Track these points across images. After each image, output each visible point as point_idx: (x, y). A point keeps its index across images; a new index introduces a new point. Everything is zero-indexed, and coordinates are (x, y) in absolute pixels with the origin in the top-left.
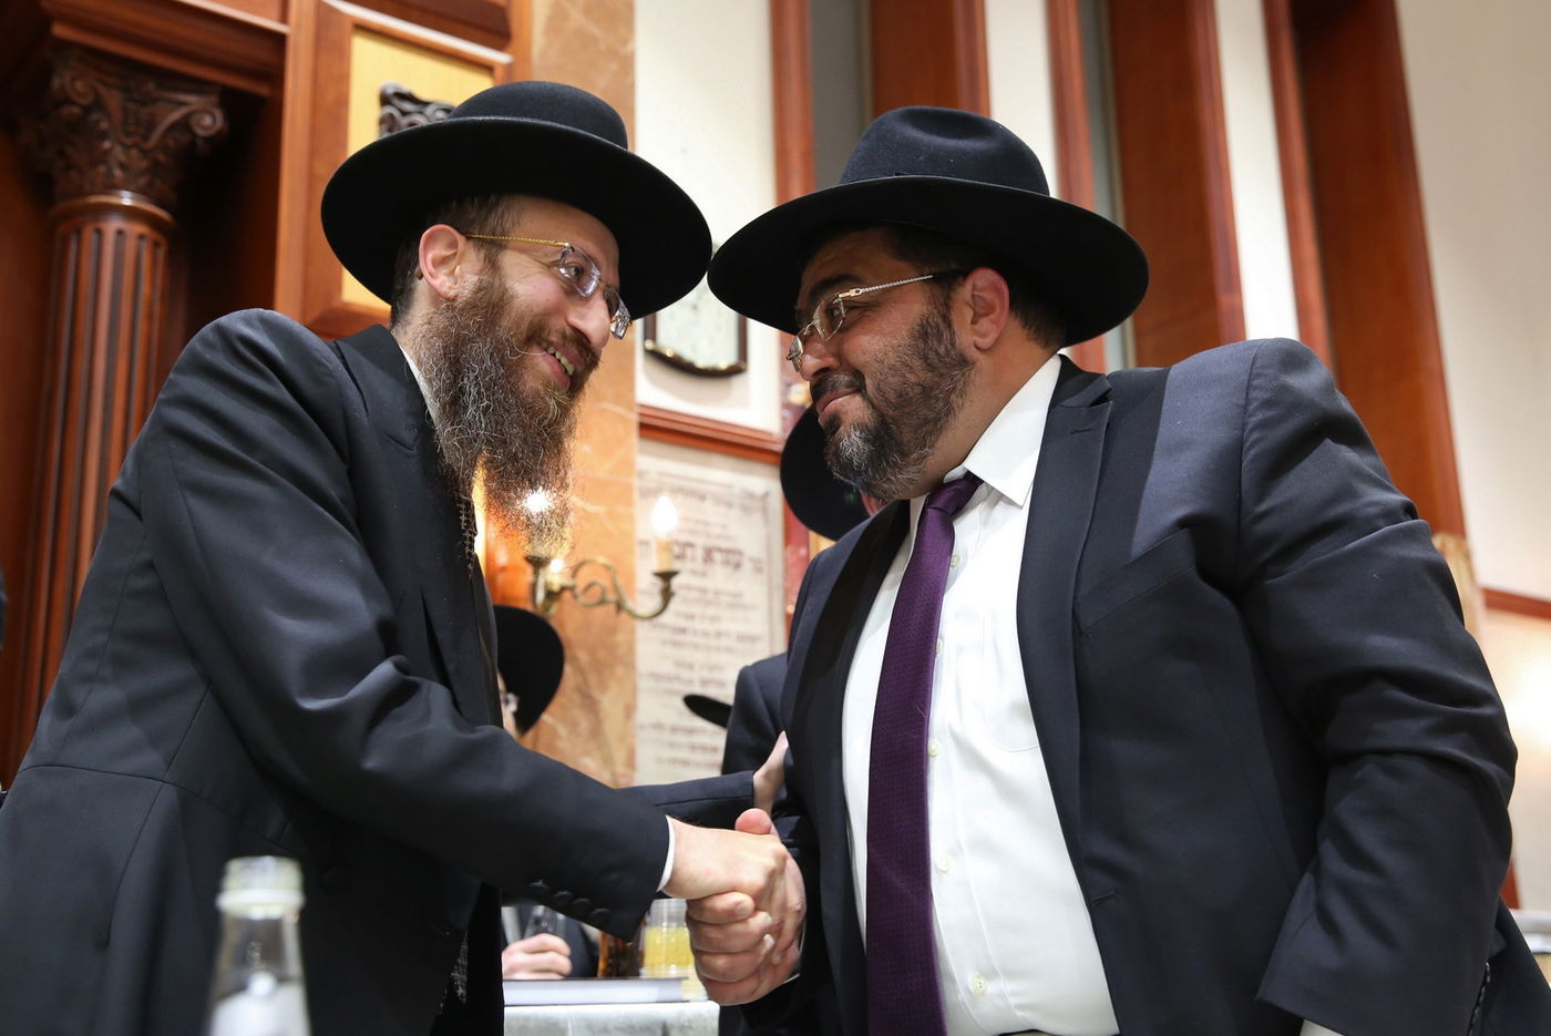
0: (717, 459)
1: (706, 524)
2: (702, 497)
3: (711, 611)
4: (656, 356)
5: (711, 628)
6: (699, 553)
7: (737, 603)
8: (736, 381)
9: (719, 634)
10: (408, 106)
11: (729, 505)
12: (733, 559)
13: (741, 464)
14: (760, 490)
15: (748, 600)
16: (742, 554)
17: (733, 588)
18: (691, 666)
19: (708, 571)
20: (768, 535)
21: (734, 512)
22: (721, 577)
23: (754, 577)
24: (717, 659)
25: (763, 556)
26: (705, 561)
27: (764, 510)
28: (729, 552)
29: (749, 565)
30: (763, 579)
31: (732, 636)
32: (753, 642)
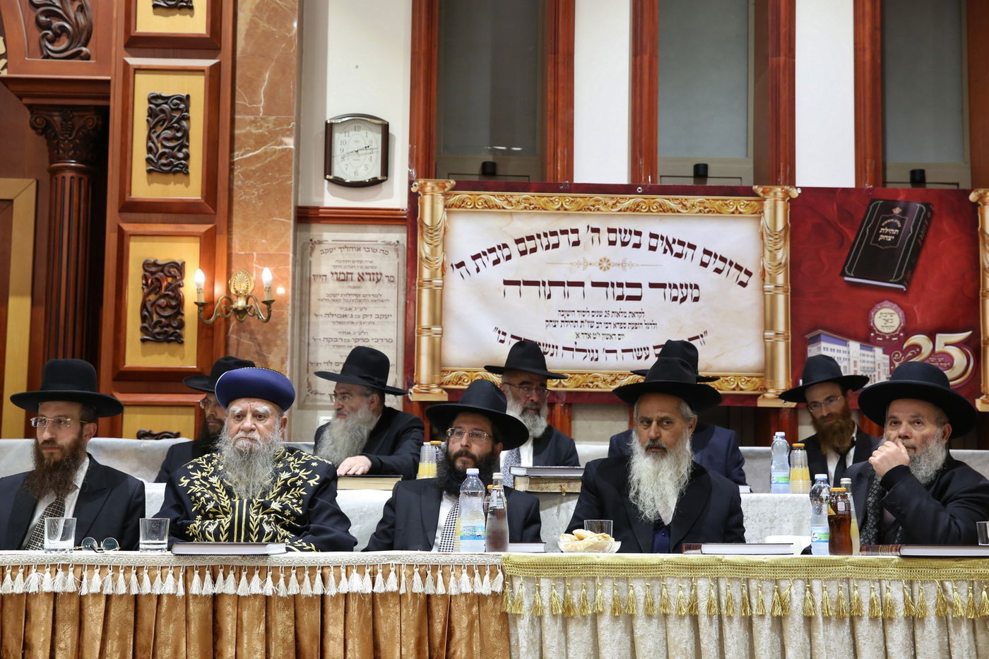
0: (371, 228)
1: (361, 262)
2: (359, 249)
3: (363, 305)
4: (329, 180)
5: (361, 313)
6: (355, 277)
7: (378, 299)
8: (383, 183)
9: (366, 316)
10: (160, 101)
11: (374, 251)
12: (377, 277)
13: (385, 228)
14: (394, 241)
15: (384, 298)
16: (381, 274)
17: (376, 292)
18: (349, 333)
19: (362, 285)
20: (398, 263)
21: (377, 253)
22: (369, 287)
23: (389, 285)
24: (365, 327)
25: (395, 274)
26: (359, 280)
27: (397, 250)
28: (373, 274)
29: (386, 279)
30: (394, 285)
31: (374, 316)
32: (386, 317)
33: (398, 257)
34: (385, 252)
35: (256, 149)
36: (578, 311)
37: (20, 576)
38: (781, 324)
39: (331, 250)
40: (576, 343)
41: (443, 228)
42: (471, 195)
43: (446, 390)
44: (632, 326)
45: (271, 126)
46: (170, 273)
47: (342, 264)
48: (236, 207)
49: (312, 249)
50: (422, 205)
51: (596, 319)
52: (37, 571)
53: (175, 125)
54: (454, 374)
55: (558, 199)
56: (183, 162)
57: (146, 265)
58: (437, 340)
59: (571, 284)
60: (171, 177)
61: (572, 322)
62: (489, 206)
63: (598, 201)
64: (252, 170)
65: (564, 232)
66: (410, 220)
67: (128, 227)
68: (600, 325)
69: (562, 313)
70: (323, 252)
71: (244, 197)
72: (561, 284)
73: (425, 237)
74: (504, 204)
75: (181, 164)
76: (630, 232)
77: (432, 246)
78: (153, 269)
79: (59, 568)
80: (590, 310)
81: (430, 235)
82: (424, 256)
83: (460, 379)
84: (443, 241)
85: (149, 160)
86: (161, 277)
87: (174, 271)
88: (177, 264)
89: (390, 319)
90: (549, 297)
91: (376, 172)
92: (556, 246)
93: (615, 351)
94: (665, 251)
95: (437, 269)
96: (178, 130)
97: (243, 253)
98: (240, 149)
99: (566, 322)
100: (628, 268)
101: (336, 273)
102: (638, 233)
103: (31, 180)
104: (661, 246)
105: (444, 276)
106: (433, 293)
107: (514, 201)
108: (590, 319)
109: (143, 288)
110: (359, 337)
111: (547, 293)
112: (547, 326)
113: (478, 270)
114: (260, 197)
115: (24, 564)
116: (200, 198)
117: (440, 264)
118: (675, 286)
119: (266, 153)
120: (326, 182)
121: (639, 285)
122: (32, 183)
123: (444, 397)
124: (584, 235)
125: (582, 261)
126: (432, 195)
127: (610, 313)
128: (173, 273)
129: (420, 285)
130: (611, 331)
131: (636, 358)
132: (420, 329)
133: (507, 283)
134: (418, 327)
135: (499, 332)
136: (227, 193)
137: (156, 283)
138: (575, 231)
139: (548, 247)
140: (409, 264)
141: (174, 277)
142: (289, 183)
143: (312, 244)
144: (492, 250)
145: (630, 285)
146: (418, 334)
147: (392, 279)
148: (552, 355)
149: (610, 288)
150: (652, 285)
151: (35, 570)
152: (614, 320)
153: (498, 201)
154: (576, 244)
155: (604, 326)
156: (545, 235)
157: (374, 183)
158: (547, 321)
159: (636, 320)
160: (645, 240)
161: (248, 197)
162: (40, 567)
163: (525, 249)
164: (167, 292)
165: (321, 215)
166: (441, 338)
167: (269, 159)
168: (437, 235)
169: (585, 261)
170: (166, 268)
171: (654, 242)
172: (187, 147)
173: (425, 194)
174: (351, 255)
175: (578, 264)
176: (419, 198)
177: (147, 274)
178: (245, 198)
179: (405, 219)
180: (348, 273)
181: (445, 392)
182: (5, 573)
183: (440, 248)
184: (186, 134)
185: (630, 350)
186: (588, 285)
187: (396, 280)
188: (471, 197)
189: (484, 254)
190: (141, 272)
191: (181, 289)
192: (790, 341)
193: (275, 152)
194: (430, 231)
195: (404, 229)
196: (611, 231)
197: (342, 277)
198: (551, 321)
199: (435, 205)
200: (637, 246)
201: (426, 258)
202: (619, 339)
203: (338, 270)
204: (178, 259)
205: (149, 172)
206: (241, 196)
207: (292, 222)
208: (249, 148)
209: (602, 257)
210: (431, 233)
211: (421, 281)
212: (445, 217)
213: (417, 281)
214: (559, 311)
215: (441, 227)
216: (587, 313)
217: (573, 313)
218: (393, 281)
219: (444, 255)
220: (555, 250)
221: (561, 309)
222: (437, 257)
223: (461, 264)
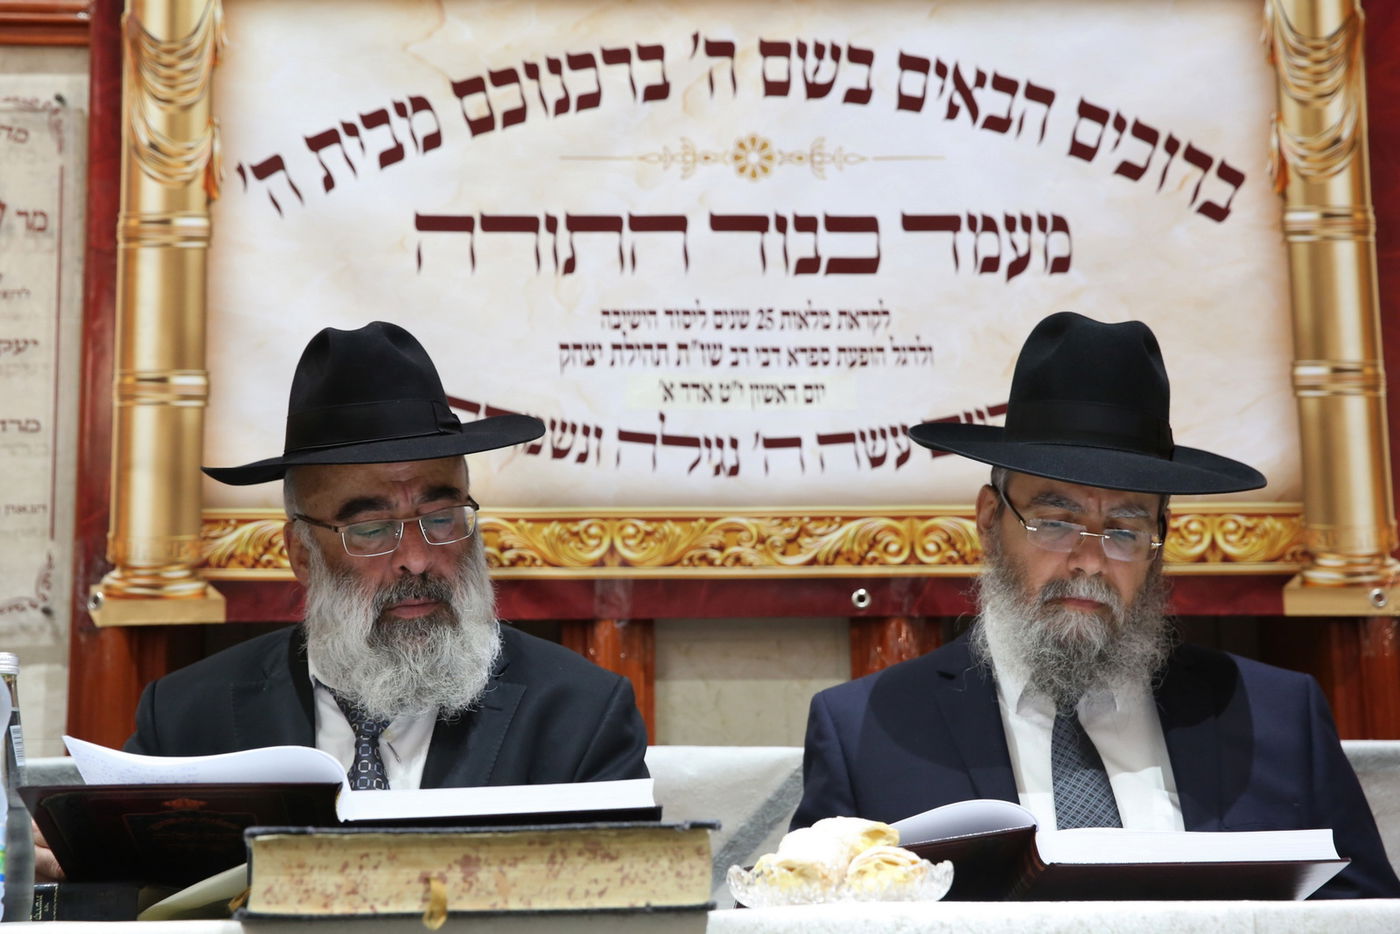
14: (46, 97)
20: (62, 170)
23: (30, 243)
25: (50, 206)
27: (56, 127)
29: (20, 223)
30: (48, 243)
32: (19, 350)
33: (61, 148)
34: (15, 134)
36: (669, 313)
38: (1350, 340)
40: (662, 417)
41: (209, 49)
43: (220, 585)
44: (847, 357)
51: (729, 338)
54: (247, 529)
58: (190, 417)
59: (641, 224)
61: (648, 347)
65: (617, 56)
66: (99, 27)
68: (741, 357)
69: (614, 320)
72: (610, 224)
73: (148, 76)
76: (836, 53)
77: (171, 108)
80: (709, 306)
81: (164, 71)
82: (144, 139)
84: (211, 88)
89: (30, 357)
90: (570, 266)
92: (590, 101)
93: (795, 442)
94: (953, 111)
95: (188, 183)
99: (630, 347)
100: (830, 169)
102: (862, 57)
104: (937, 93)
105: (215, 206)
106: (175, 262)
108: (710, 336)
111: (565, 254)
112: (564, 364)
113: (329, 183)
117: (200, 165)
118: (989, 225)
121: (868, 225)
123: (214, 611)
124: (683, 65)
125: (676, 148)
127: (776, 316)
129: (133, 237)
130: (780, 373)
131: (865, 463)
132: (129, 380)
133: (425, 223)
134: (123, 375)
138: (653, 53)
139: (562, 106)
140: (96, 170)
144: (376, 119)
145: (837, 224)
146: (124, 397)
147: (39, 222)
148: (582, 458)
149: (773, 236)
150: (912, 223)
152: (790, 337)
154: (657, 92)
155: (756, 359)
156: (554, 66)
158: (564, 347)
159: (862, 336)
160: (886, 77)
163: (485, 113)
166: (202, 411)
168: (187, 72)
169: (687, 148)
171: (913, 83)
175: (666, 158)
179: (83, 25)
181: (213, 593)
183: (199, 114)
185: (848, 438)
186: (699, 225)
187: (54, 224)
189: (351, 130)
192: (1383, 392)
194: (167, 59)
195: (82, 59)
196: (770, 49)
198: (578, 347)
200: (858, 96)
201: (153, 146)
202: (809, 401)
209: (743, 134)
210: (169, 66)
211: (133, 223)
212: (219, 13)
213: (121, 223)
214: (606, 313)
215: (202, 44)
216: (701, 319)
217: (651, 318)
218: (42, 229)
219: (213, 136)
220: (588, 114)
221: (610, 308)
222: (191, 144)
223: (272, 166)
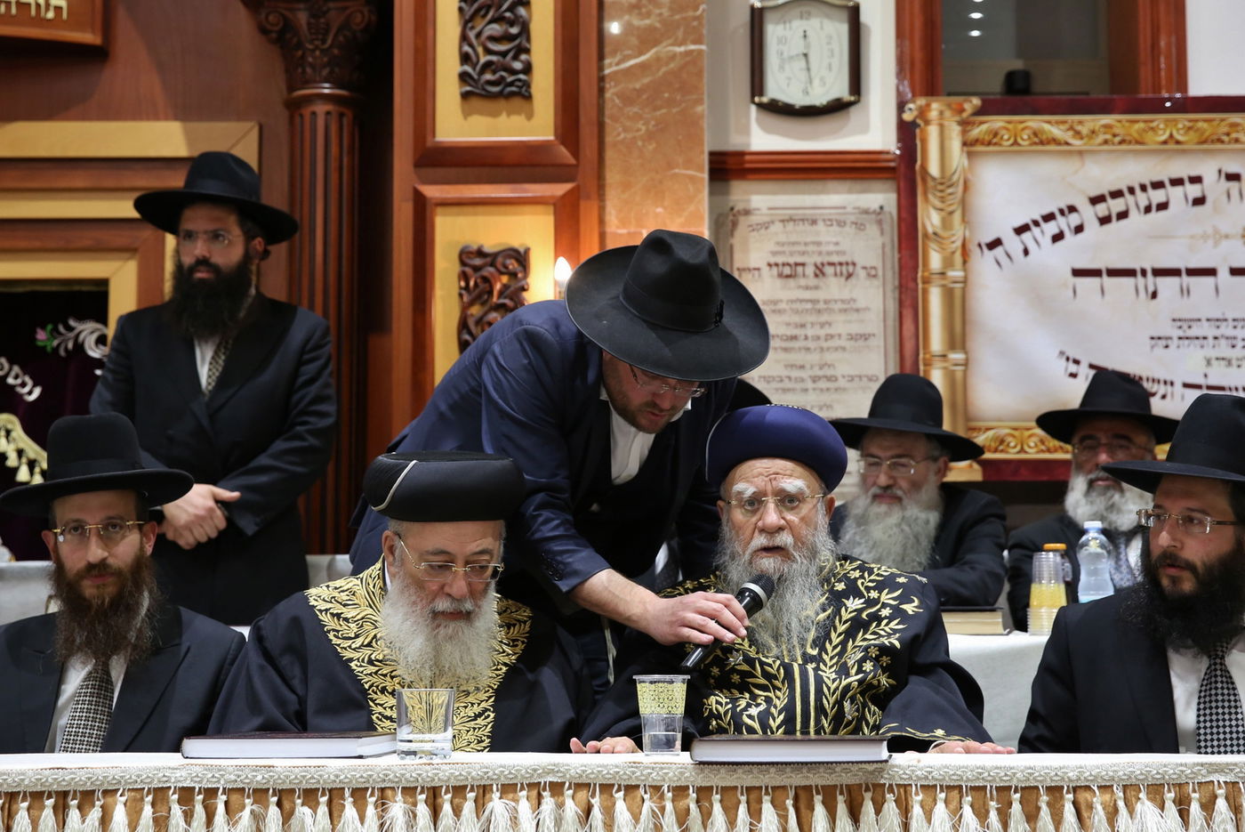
0: (832, 185)
1: (819, 244)
2: (814, 222)
3: (824, 318)
4: (761, 106)
5: (822, 332)
6: (810, 270)
7: (850, 307)
8: (853, 109)
9: (830, 337)
11: (841, 224)
12: (847, 270)
13: (858, 185)
14: (875, 206)
15: (861, 304)
16: (854, 264)
17: (846, 295)
18: (802, 367)
19: (821, 284)
20: (884, 246)
21: (847, 229)
22: (833, 288)
23: (868, 283)
24: (829, 357)
25: (879, 265)
26: (816, 276)
27: (880, 222)
28: (841, 264)
29: (862, 273)
30: (877, 283)
31: (844, 337)
32: (866, 339)
33: (882, 233)
34: (859, 226)
35: (641, 53)
36: (1208, 320)
37: (468, 807)
39: (766, 226)
40: (1206, 376)
41: (961, 182)
42: (1009, 122)
45: (665, 12)
46: (506, 267)
47: (786, 248)
48: (610, 155)
49: (735, 224)
50: (924, 141)
51: (1241, 334)
52: (500, 798)
53: (508, 14)
54: (990, 433)
55: (1162, 126)
56: (522, 76)
57: (465, 255)
58: (959, 375)
59: (1192, 272)
60: (502, 103)
61: (1197, 338)
62: (1042, 141)
63: (1234, 125)
64: (635, 89)
65: (1177, 182)
66: (902, 169)
67: (431, 191)
69: (1179, 324)
70: (754, 228)
71: (622, 136)
72: (1175, 272)
73: (931, 197)
74: (1068, 136)
75: (520, 80)
77: (943, 213)
78: (478, 262)
79: (544, 790)
80: (1230, 316)
81: (939, 194)
82: (930, 230)
83: (1002, 442)
84: (964, 203)
85: (464, 77)
86: (491, 274)
87: (513, 265)
88: (516, 251)
89: (873, 342)
90: (1154, 295)
91: (841, 90)
92: (1163, 206)
95: (953, 253)
96: (512, 24)
97: (623, 231)
98: (614, 53)
99: (1187, 338)
101: (777, 265)
103: (252, 124)
105: (968, 265)
106: (948, 294)
107: (1084, 130)
108: (1230, 332)
109: (461, 296)
110: (820, 373)
111: (1151, 289)
112: (1153, 347)
113: (1026, 252)
114: (650, 136)
115: (476, 783)
116: (552, 138)
117: (959, 243)
119: (658, 59)
120: (753, 108)
122: (251, 129)
123: (977, 476)
124: (1213, 185)
125: (1210, 231)
126: (941, 126)
128: (511, 267)
129: (926, 281)
132: (928, 356)
133: (1077, 273)
134: (924, 354)
135: (1068, 359)
136: (595, 130)
137: (482, 286)
138: (1196, 180)
139: (1148, 209)
140: (903, 246)
141: (513, 275)
142: (699, 109)
143: (734, 215)
144: (1049, 217)
146: (925, 365)
147: (873, 272)
148: (1164, 397)
151: (498, 794)
153: (1056, 132)
154: (1199, 201)
156: (1143, 188)
157: (837, 108)
158: (1152, 338)
161: (629, 136)
162: (508, 789)
163: (1106, 213)
164: (502, 301)
165: (747, 166)
166: (965, 372)
167: (664, 69)
168: (950, 194)
169: (1216, 231)
170: (500, 260)
172: (527, 51)
173: (927, 122)
174: (802, 233)
175: (1205, 237)
176: (918, 131)
177: (468, 270)
178: (625, 138)
179: (893, 169)
180: (797, 264)
181: (977, 467)
182: (439, 800)
183: (957, 217)
184: (525, 30)
186: (1223, 273)
188: (1010, 126)
189: (1036, 223)
190: (456, 268)
191: (525, 294)
193: (673, 57)
194: (940, 187)
195: (891, 185)
197: (787, 271)
198: (1159, 338)
199: (947, 142)
201: (935, 234)
203: (780, 260)
204: (516, 242)
205: (465, 96)
206: (619, 134)
207: (706, 176)
208: (629, 52)
210: (942, 191)
211: (926, 274)
212: (965, 162)
213: (920, 274)
214: (1174, 320)
215: (958, 180)
216: (1225, 323)
217: (1198, 323)
218: (875, 276)
219: (965, 229)
220: (1162, 213)
221: (1177, 316)
222: (954, 232)
223: (996, 243)
